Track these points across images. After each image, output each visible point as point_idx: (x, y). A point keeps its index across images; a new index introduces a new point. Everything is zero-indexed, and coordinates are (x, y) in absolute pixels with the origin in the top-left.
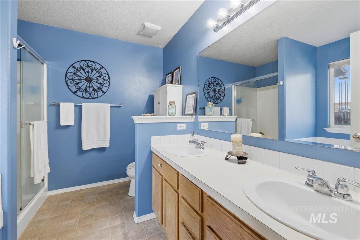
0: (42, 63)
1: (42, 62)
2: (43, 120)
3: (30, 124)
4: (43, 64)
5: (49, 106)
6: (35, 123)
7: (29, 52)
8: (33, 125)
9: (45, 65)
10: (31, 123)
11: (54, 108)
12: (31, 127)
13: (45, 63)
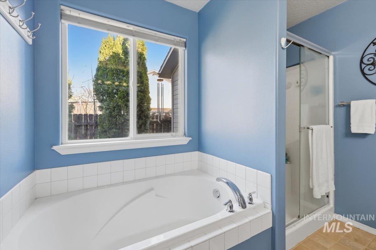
0: (326, 56)
1: (328, 55)
2: (329, 124)
3: (308, 128)
4: (328, 57)
5: (336, 106)
6: (314, 127)
7: (309, 49)
8: (312, 129)
9: (331, 58)
10: (310, 127)
11: (343, 109)
12: (310, 131)
13: (331, 54)
